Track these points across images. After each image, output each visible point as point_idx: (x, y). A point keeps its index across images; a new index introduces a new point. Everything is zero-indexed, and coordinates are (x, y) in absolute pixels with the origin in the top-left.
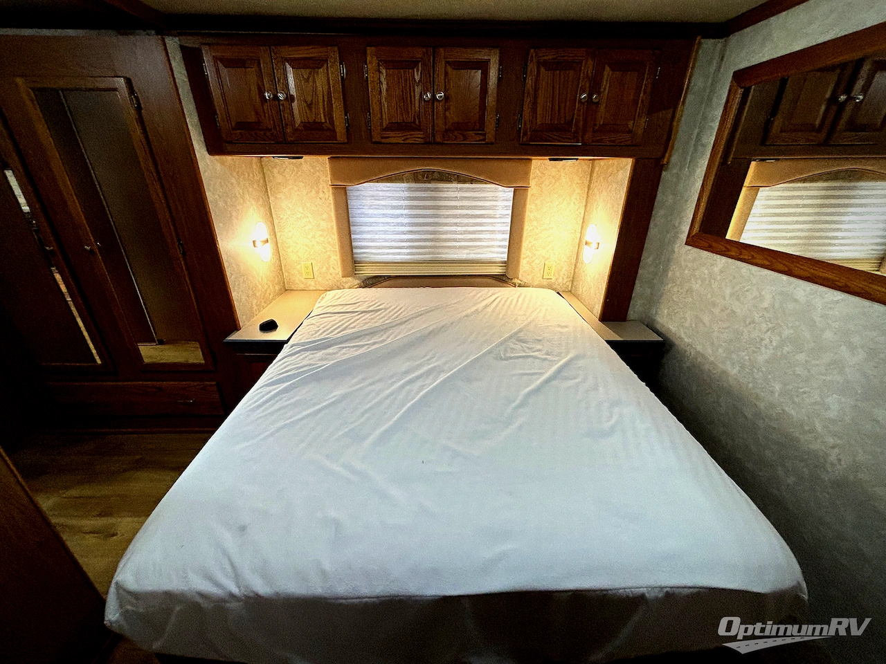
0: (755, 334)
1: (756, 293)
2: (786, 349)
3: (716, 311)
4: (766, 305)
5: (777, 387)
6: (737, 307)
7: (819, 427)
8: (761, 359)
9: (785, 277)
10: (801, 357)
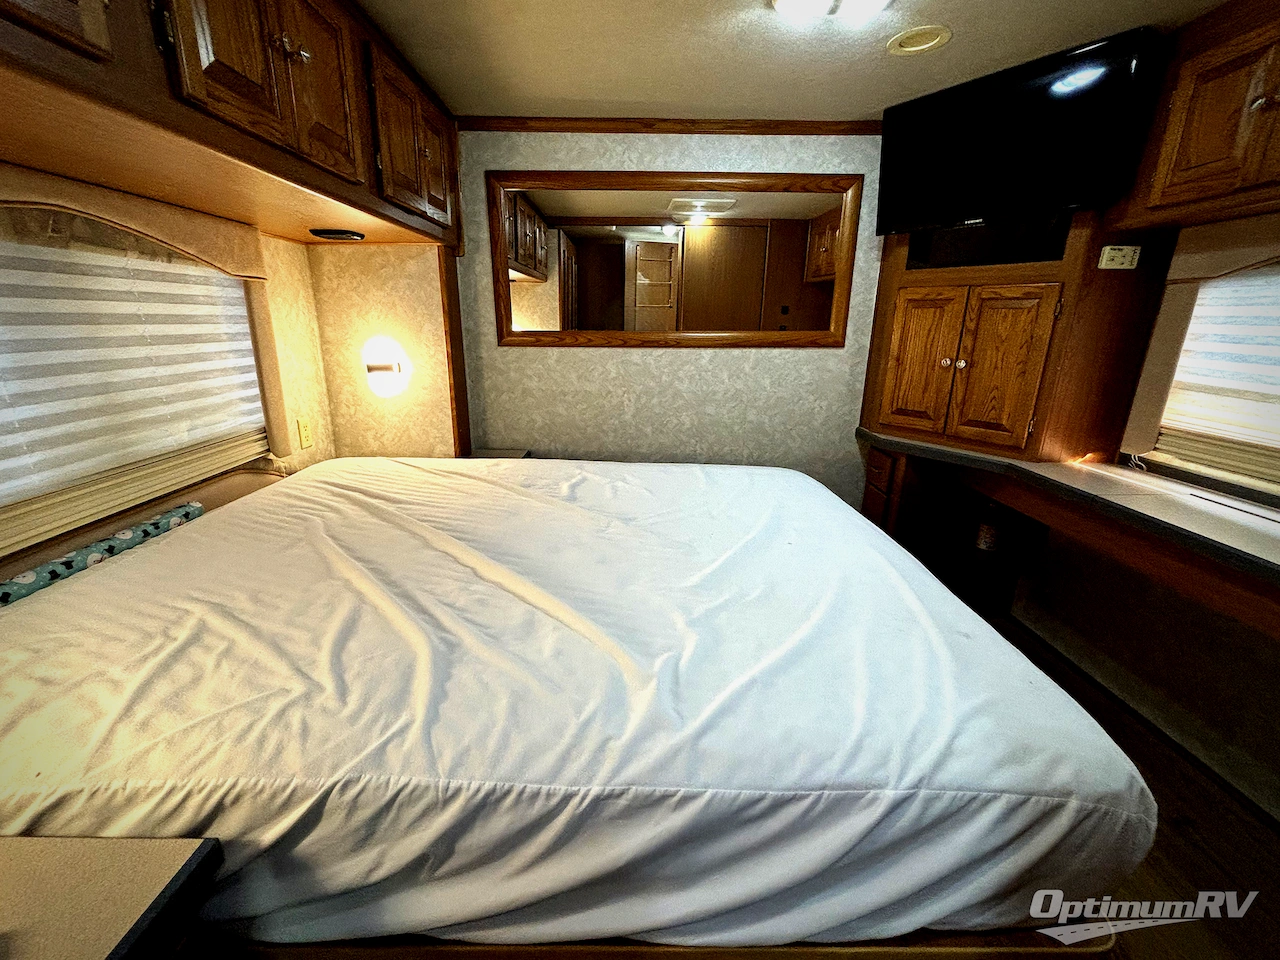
0: (615, 401)
1: (601, 369)
2: (643, 401)
3: (569, 398)
4: (613, 375)
5: (649, 430)
6: (588, 387)
7: (684, 438)
8: (628, 417)
9: (620, 350)
10: (655, 401)
